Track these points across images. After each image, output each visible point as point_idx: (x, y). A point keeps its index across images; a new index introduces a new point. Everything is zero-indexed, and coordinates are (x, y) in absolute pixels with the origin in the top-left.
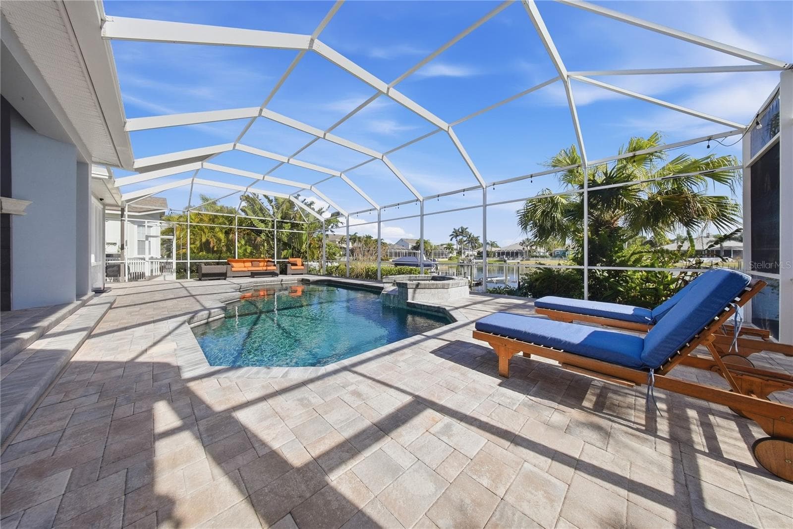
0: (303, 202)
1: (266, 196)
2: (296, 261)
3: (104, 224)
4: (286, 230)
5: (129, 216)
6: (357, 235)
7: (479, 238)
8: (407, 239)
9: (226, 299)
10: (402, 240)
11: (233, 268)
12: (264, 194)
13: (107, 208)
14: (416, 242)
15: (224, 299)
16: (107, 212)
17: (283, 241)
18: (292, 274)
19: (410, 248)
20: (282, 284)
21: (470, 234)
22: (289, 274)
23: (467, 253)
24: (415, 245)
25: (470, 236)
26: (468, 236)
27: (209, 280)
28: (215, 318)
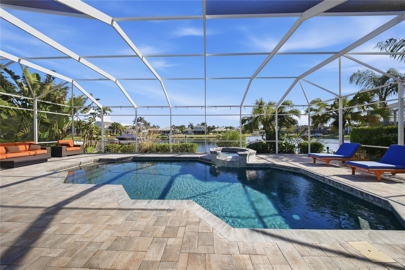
7: (150, 124)
21: (145, 121)
22: (64, 156)
23: (143, 131)
24: (110, 126)
25: (145, 122)
26: (144, 122)
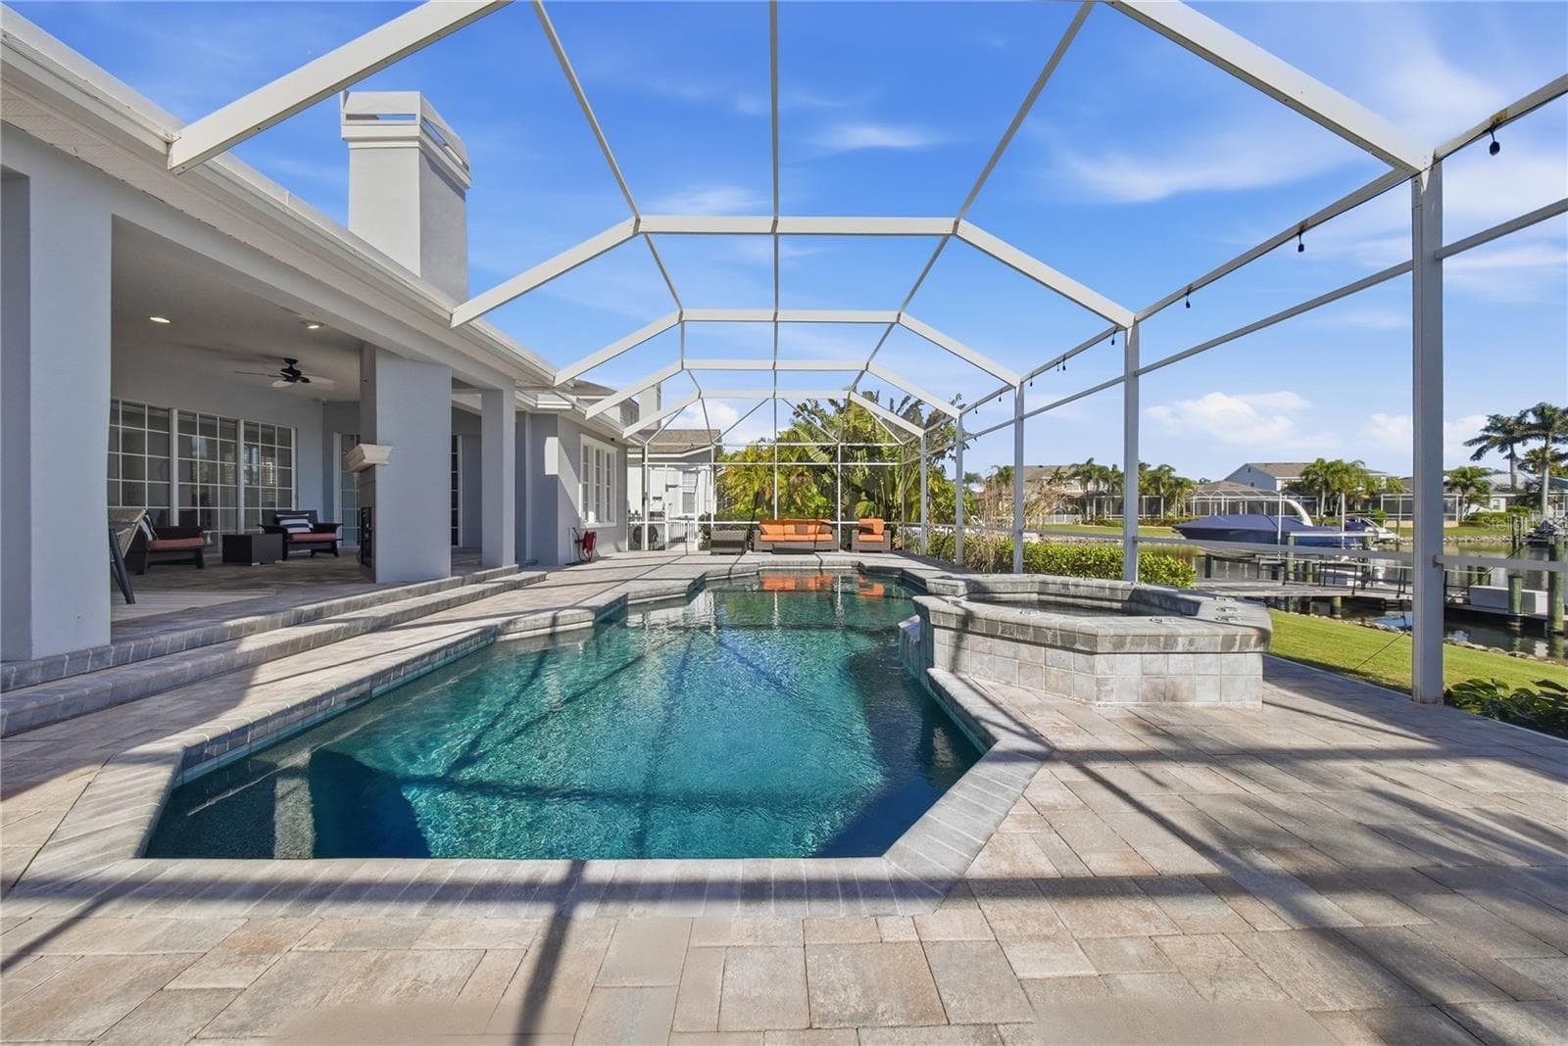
0: (953, 403)
1: (833, 402)
2: (872, 525)
3: (626, 470)
4: (862, 465)
5: (650, 460)
6: (1094, 463)
8: (1266, 465)
9: (654, 593)
10: (1248, 468)
11: (762, 536)
12: (831, 398)
13: (629, 450)
14: (1302, 469)
15: (648, 593)
16: (629, 456)
17: (853, 485)
18: (861, 551)
19: (1279, 488)
20: (821, 570)
22: (856, 551)
24: (1297, 479)
27: (721, 554)
28: (568, 627)
